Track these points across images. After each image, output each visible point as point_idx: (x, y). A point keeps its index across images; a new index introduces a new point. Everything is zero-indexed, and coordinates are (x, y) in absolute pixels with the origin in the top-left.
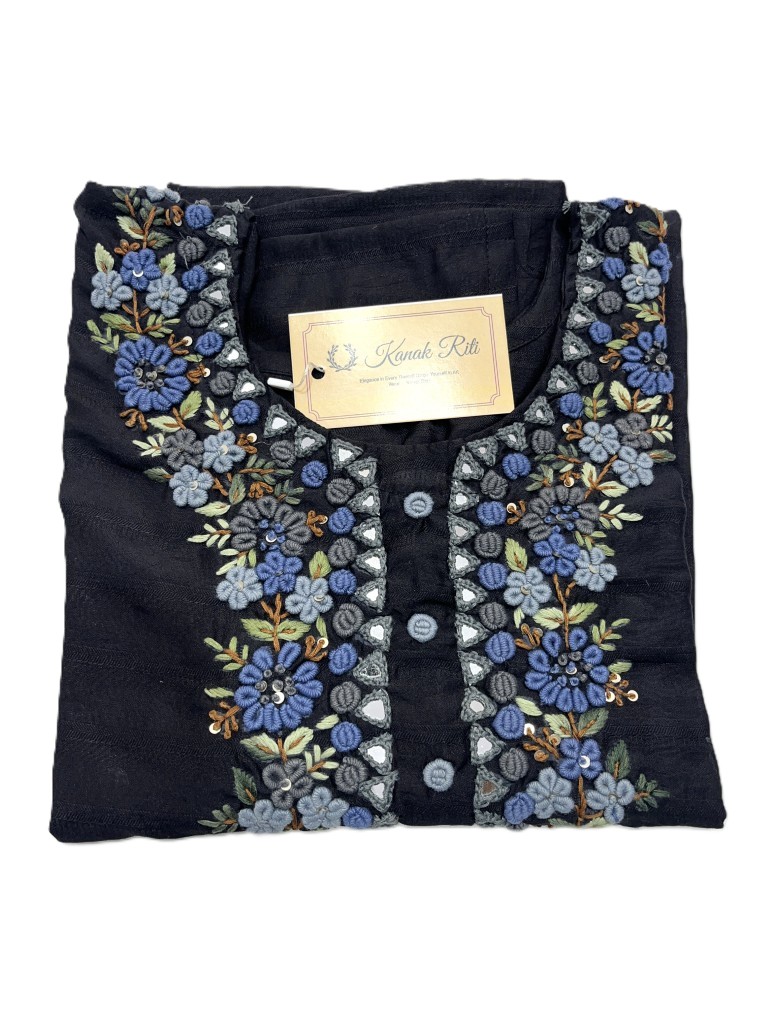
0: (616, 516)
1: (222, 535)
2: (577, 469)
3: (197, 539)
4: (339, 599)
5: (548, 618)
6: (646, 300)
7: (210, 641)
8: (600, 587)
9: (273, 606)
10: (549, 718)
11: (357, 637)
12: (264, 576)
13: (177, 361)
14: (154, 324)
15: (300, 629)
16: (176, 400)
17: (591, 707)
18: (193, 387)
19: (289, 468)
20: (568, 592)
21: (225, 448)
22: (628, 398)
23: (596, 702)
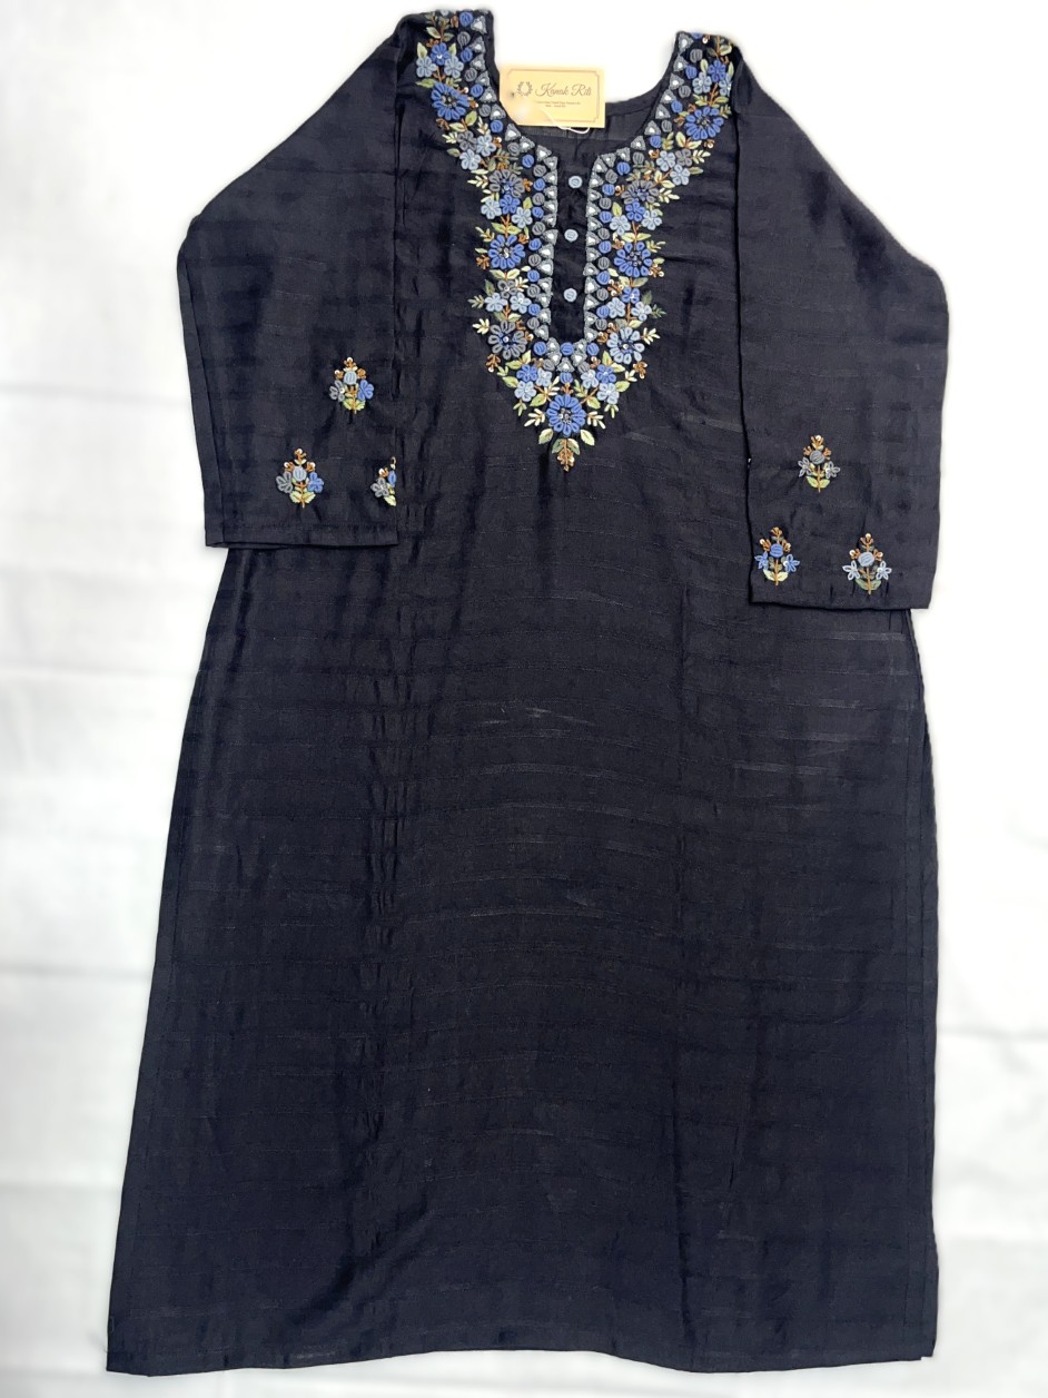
0: (667, 196)
1: (484, 184)
2: (653, 173)
3: (472, 182)
4: (535, 219)
5: (629, 238)
6: (703, 94)
7: (478, 229)
8: (653, 228)
9: (506, 219)
10: (621, 278)
11: (542, 237)
12: (502, 205)
14: (449, 82)
15: (517, 231)
16: (462, 114)
17: (641, 276)
19: (516, 156)
20: (638, 227)
21: (487, 144)
22: (685, 141)
23: (643, 274)
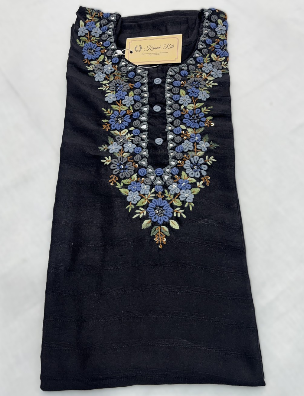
0: (210, 84)
1: (107, 88)
2: (201, 74)
3: (101, 88)
4: (136, 101)
6: (222, 34)
7: (103, 109)
8: (205, 100)
9: (119, 103)
10: (188, 129)
11: (140, 110)
12: (117, 96)
13: (98, 47)
14: (93, 39)
15: (126, 108)
16: (97, 57)
17: (200, 127)
18: (102, 54)
19: (125, 73)
20: (196, 100)
21: (109, 68)
22: (216, 57)
23: (201, 126)
